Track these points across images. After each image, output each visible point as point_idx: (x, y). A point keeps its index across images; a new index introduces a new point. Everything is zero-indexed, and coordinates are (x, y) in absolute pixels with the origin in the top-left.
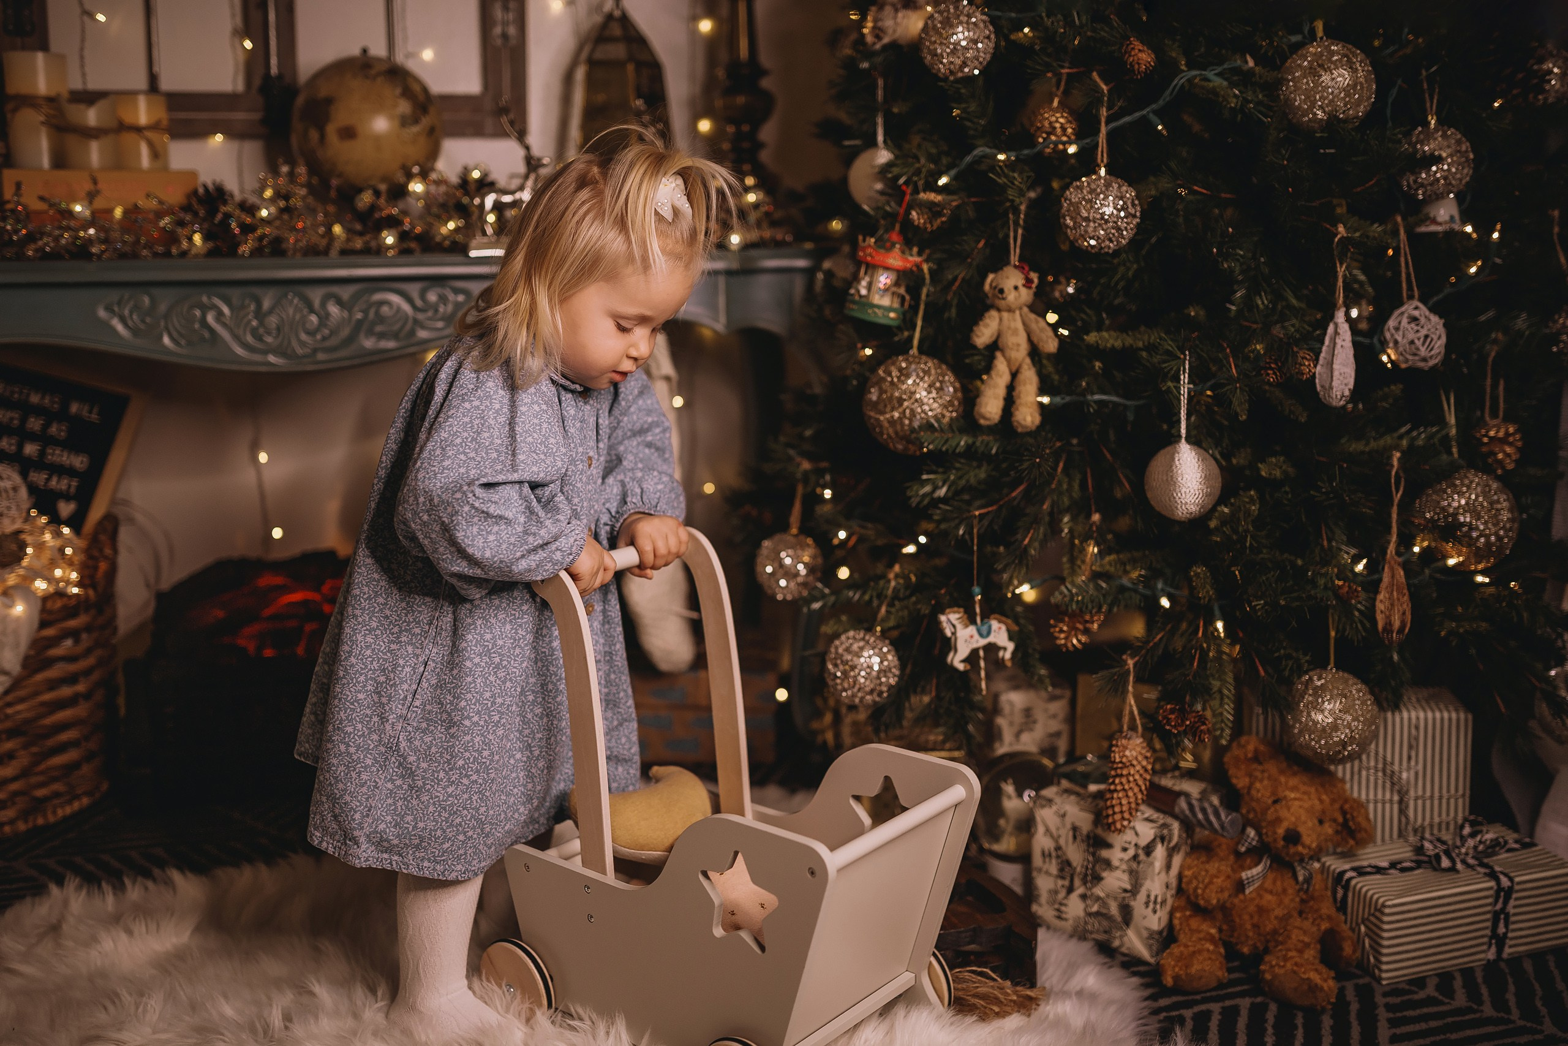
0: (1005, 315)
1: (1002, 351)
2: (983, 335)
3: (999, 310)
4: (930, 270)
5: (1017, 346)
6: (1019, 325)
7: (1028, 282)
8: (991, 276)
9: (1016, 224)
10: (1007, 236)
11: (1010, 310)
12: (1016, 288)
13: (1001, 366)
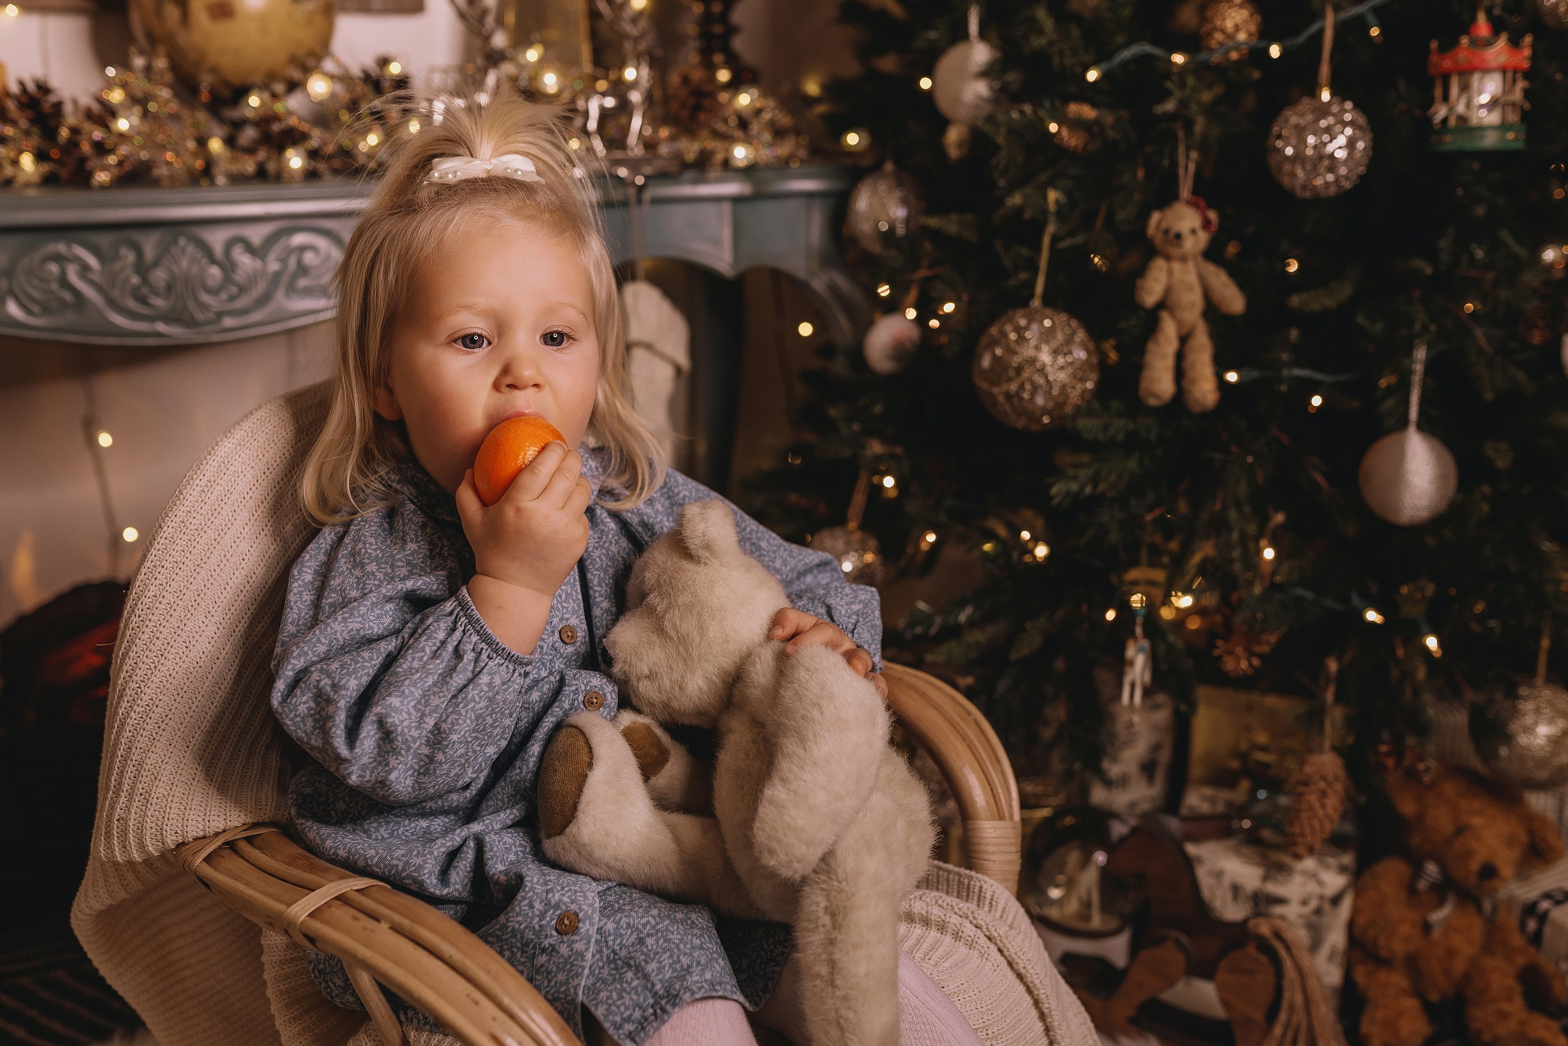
0: (1177, 266)
1: (1171, 311)
2: (1152, 290)
3: (1168, 258)
4: (1057, 201)
5: (1191, 303)
6: (1192, 278)
7: (1206, 224)
8: (1156, 217)
9: (1188, 149)
10: (1174, 164)
11: (1183, 259)
12: (1193, 232)
13: (1169, 330)
